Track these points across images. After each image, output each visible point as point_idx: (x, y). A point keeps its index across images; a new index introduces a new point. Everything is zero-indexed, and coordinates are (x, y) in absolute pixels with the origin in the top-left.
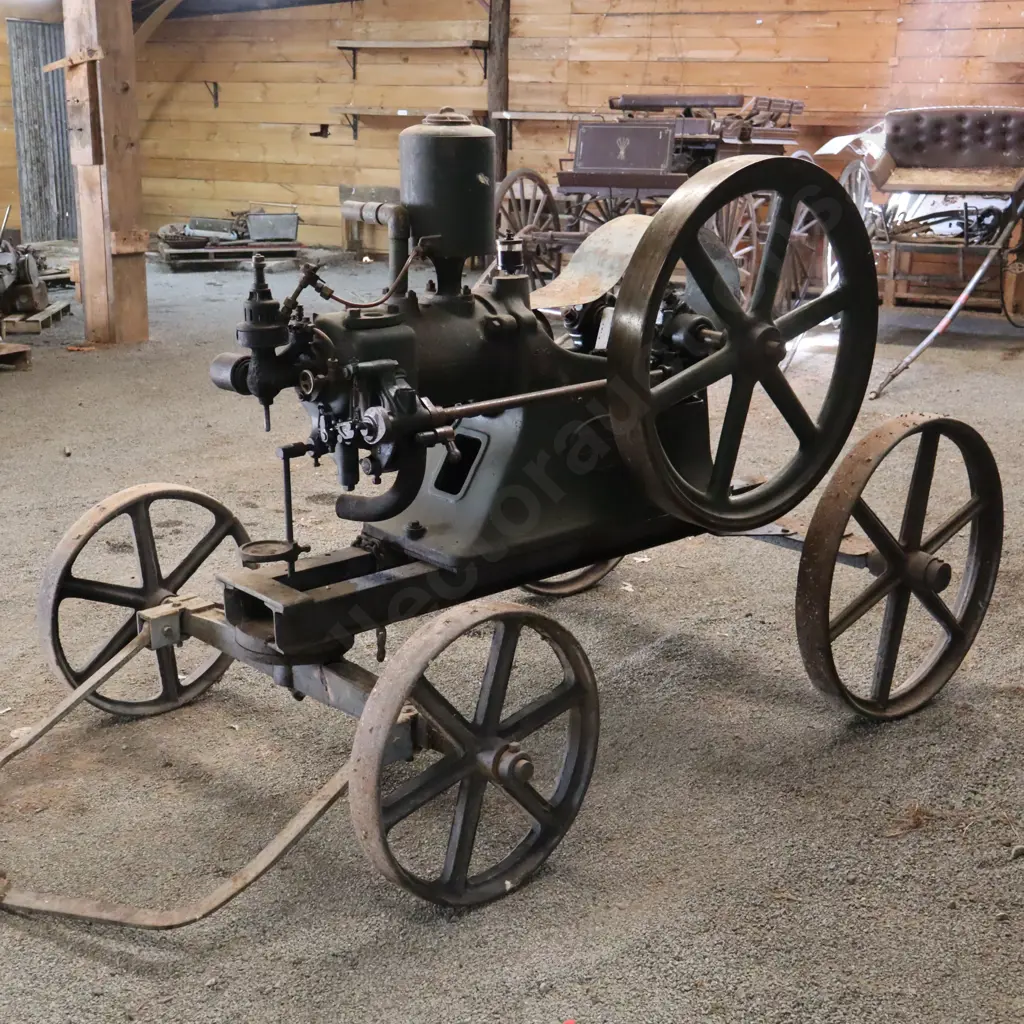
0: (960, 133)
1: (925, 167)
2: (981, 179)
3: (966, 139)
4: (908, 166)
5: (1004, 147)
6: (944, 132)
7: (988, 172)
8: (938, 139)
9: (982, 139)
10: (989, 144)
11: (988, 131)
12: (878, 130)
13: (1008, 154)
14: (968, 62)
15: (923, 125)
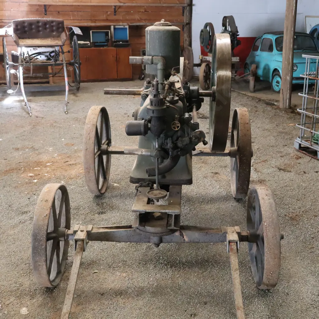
0: (39, 27)
1: (29, 38)
2: (49, 42)
3: (40, 29)
4: (23, 38)
5: (53, 31)
6: (33, 27)
7: (50, 39)
8: (32, 29)
9: (46, 29)
10: (48, 30)
11: (48, 26)
12: (10, 26)
13: (55, 33)
14: (20, 4)
15: (26, 24)
